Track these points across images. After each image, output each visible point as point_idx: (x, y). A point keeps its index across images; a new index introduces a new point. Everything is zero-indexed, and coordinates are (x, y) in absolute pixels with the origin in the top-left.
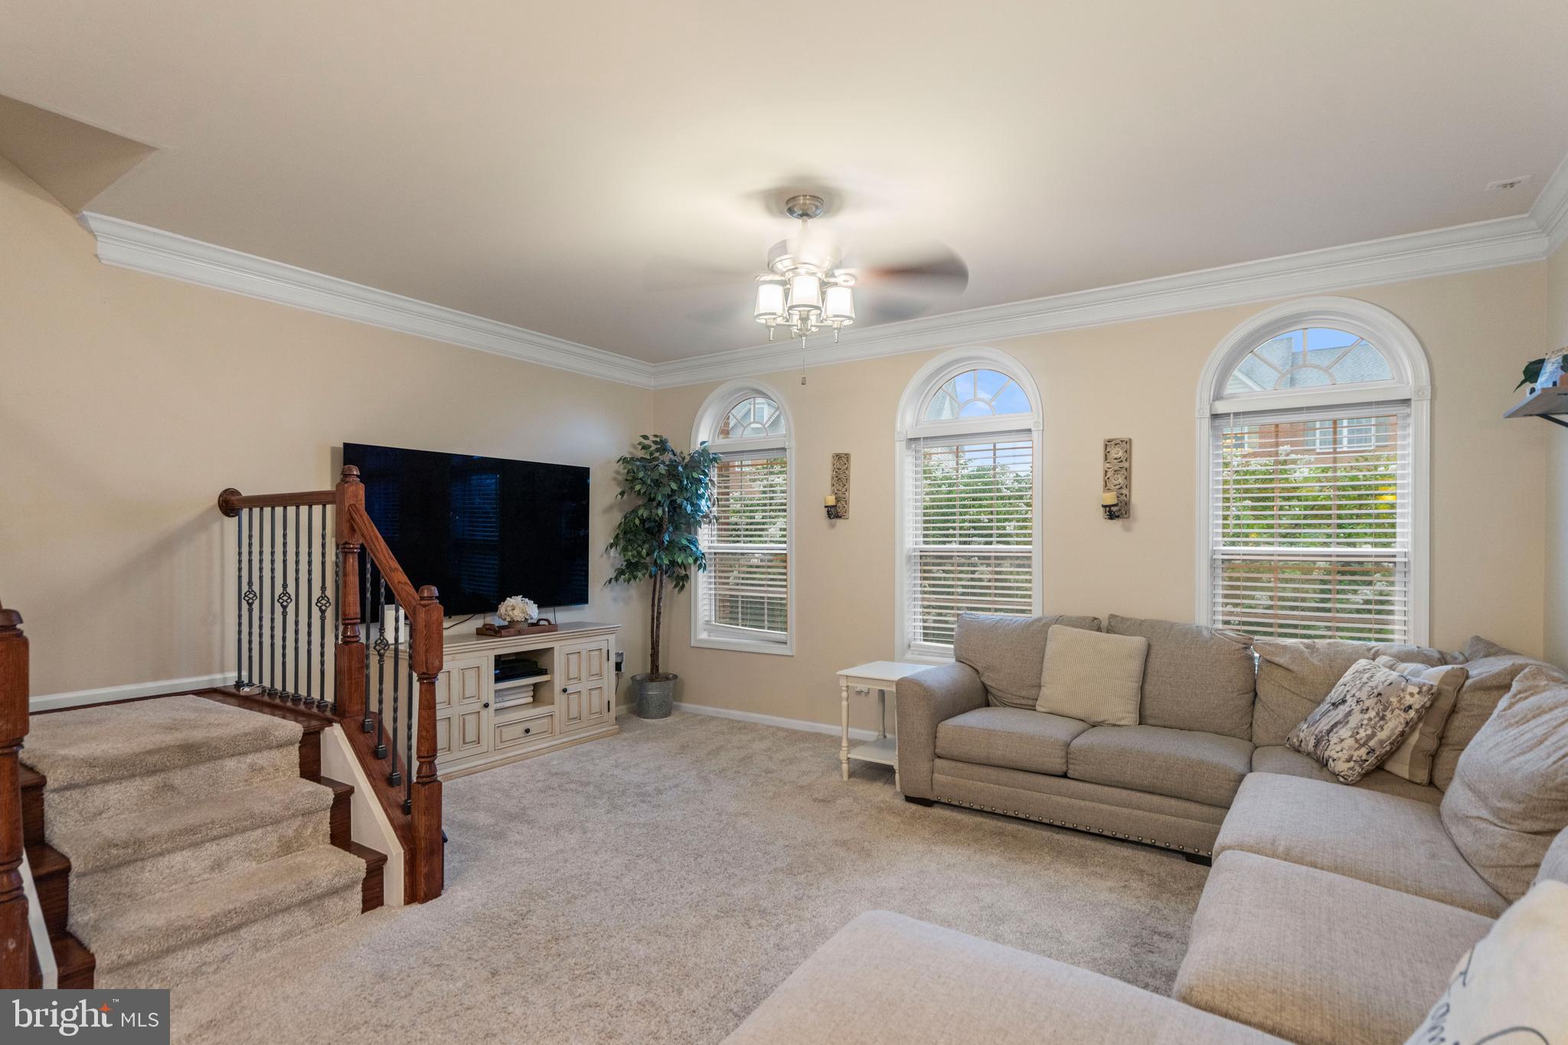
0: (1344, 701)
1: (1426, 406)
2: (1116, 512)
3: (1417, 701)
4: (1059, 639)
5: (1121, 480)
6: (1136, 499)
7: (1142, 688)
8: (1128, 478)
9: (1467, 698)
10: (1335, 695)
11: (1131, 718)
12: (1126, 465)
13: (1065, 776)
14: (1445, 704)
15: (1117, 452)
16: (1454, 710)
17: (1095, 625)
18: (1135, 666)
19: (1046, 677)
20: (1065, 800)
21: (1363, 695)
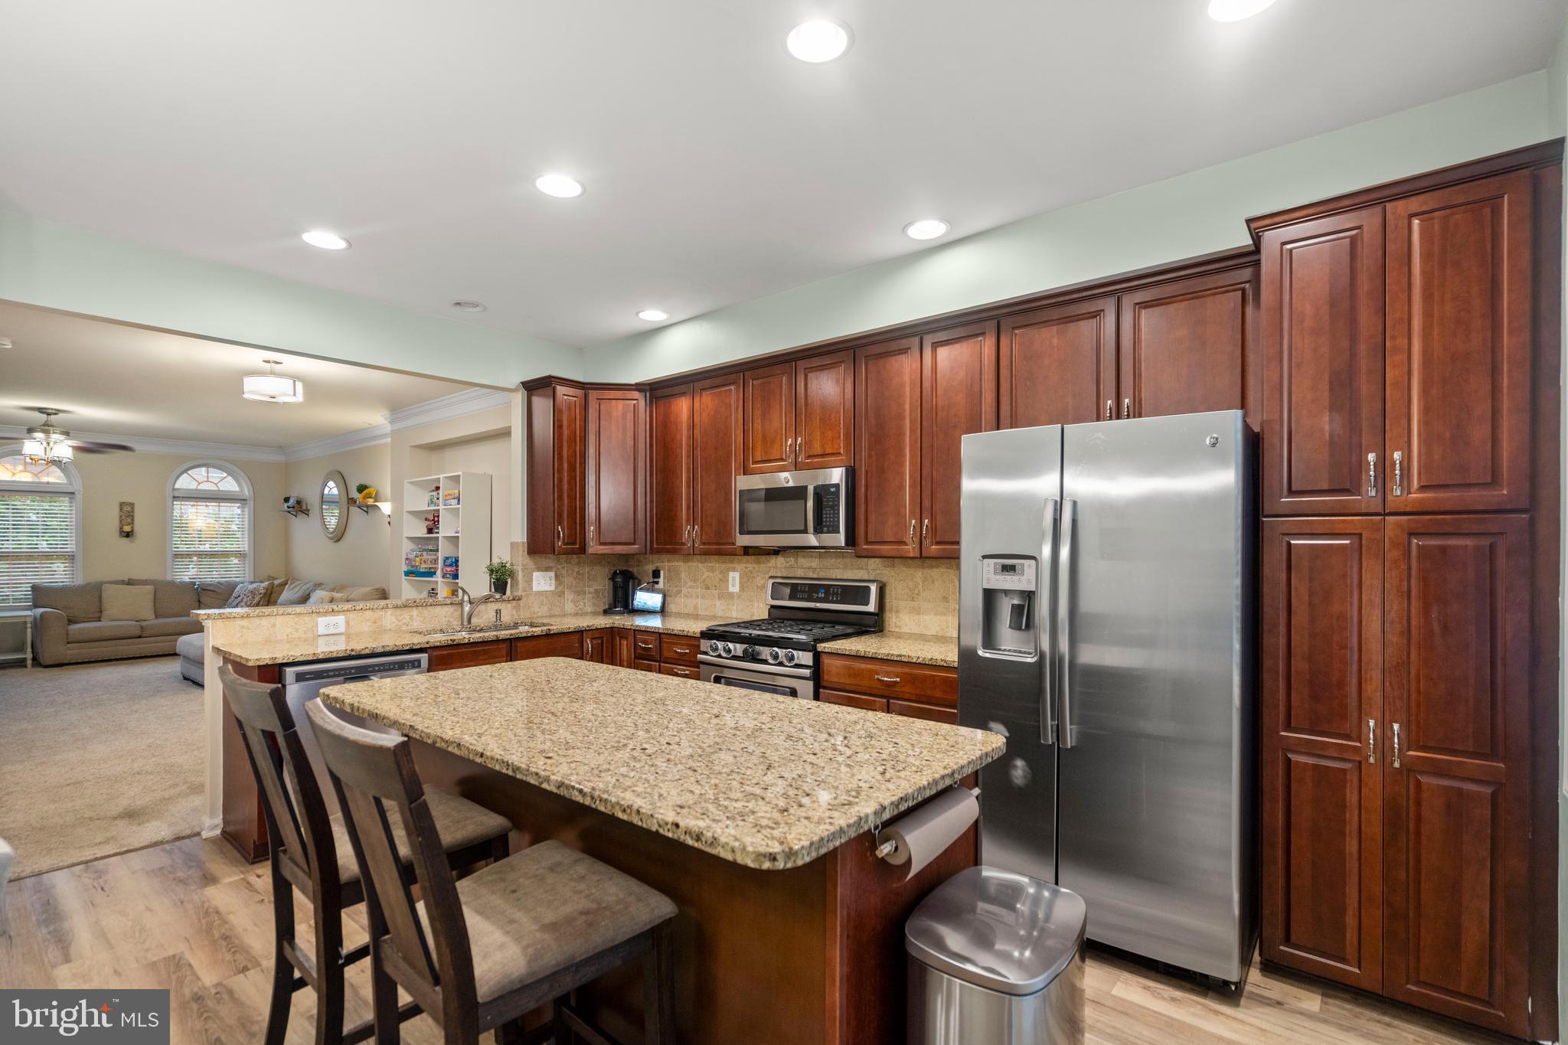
0: (239, 596)
1: (252, 503)
2: (128, 535)
3: (263, 591)
4: (108, 591)
5: (129, 520)
6: (135, 529)
7: (155, 606)
8: (133, 520)
9: (275, 589)
10: (235, 594)
11: (153, 616)
12: (131, 514)
13: (140, 637)
14: (269, 592)
15: (127, 508)
16: (271, 593)
17: (123, 582)
18: (151, 597)
19: (105, 605)
20: (140, 646)
21: (246, 593)
